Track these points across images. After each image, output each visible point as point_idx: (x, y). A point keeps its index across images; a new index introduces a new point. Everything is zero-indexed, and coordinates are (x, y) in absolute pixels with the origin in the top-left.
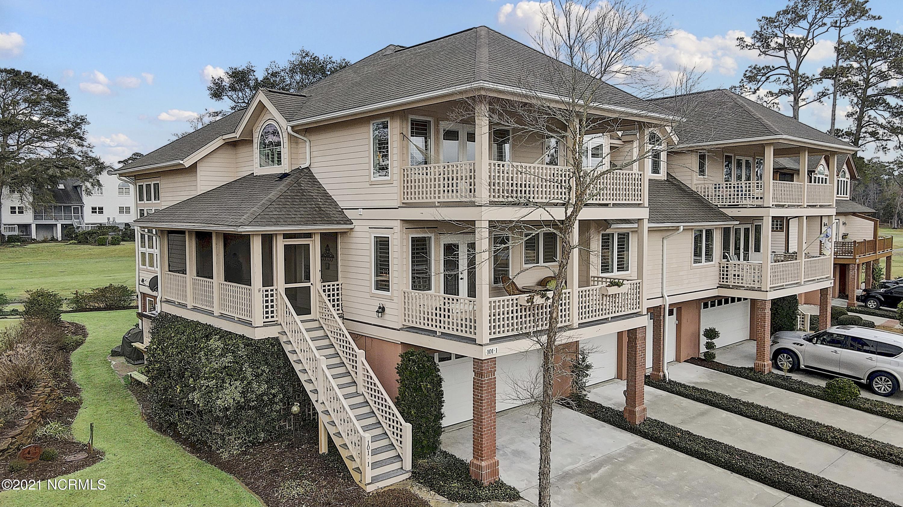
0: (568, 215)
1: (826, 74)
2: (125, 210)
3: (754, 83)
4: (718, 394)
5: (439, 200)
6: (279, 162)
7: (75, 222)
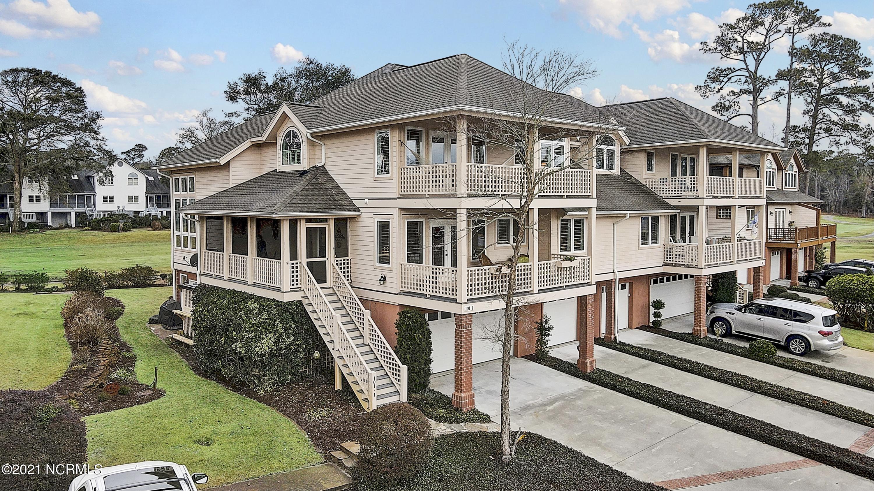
0: (523, 204)
1: (781, 75)
2: (133, 199)
3: (717, 83)
4: (658, 352)
5: (429, 193)
6: (299, 161)
7: (87, 210)
